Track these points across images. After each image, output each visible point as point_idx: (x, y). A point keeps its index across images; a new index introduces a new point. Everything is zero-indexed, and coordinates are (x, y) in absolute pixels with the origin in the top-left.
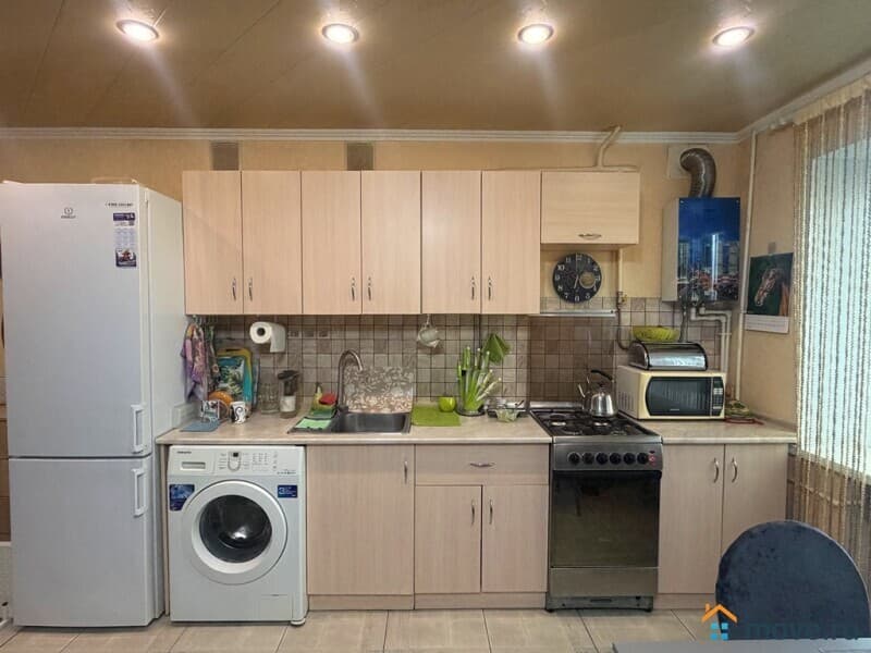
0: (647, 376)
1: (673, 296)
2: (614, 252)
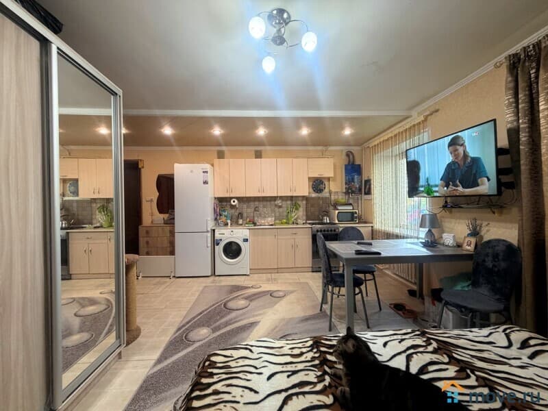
0: (337, 212)
1: (344, 191)
2: (329, 179)
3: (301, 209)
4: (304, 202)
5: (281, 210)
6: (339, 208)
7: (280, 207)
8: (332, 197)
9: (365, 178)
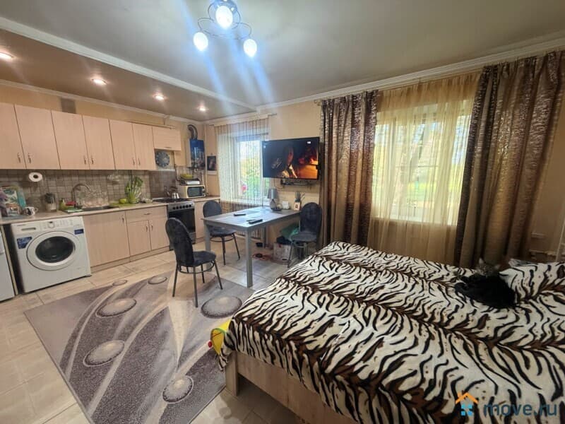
0: (187, 187)
1: (190, 166)
2: (173, 152)
3: (144, 185)
4: (147, 177)
5: (116, 187)
6: (188, 183)
7: (114, 183)
8: (177, 171)
9: (208, 154)
